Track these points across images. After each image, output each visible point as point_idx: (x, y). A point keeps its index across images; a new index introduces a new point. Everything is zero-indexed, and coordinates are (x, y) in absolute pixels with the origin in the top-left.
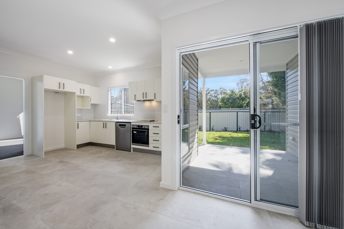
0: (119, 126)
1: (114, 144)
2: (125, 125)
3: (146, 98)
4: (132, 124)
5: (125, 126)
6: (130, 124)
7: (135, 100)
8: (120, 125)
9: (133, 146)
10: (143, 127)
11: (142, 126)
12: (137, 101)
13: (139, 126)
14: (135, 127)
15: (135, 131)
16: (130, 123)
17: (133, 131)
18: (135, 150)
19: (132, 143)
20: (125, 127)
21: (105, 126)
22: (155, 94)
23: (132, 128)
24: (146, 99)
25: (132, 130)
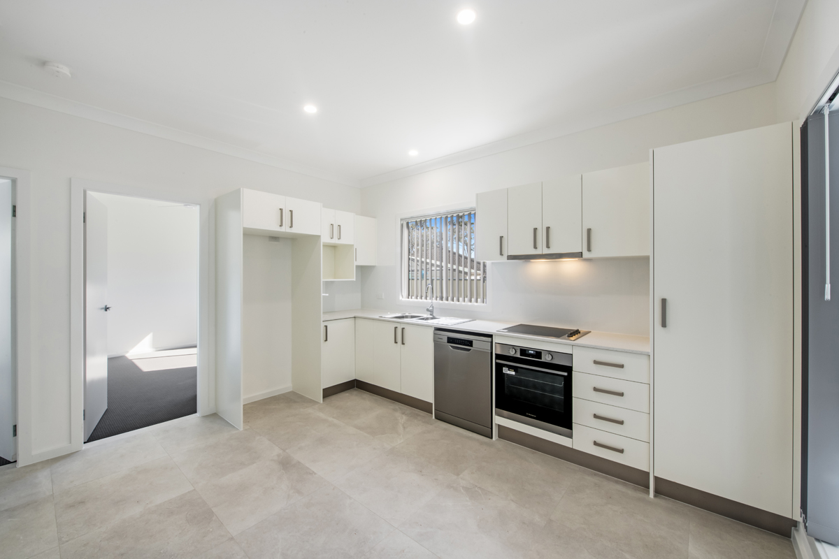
0: (448, 342)
1: (429, 397)
2: (470, 343)
3: (548, 247)
4: (495, 340)
5: (471, 346)
6: (489, 339)
7: (501, 254)
8: (450, 340)
9: (498, 420)
10: (546, 358)
11: (538, 354)
12: (511, 257)
13: (524, 351)
14: (512, 353)
15: (510, 367)
16: (490, 336)
17: (499, 367)
18: (505, 434)
19: (496, 407)
20: (469, 350)
21: (400, 337)
22: (589, 231)
23: (498, 356)
24: (546, 251)
25: (496, 363)
